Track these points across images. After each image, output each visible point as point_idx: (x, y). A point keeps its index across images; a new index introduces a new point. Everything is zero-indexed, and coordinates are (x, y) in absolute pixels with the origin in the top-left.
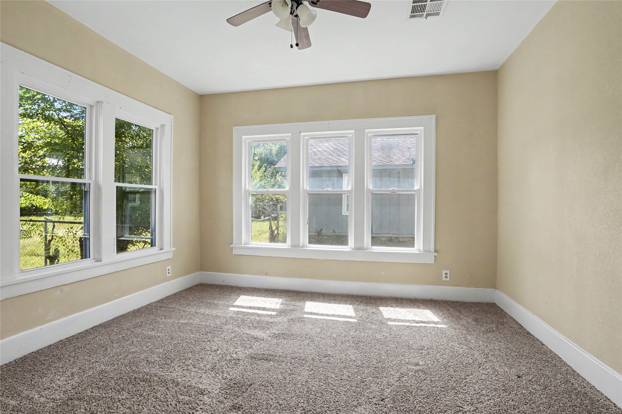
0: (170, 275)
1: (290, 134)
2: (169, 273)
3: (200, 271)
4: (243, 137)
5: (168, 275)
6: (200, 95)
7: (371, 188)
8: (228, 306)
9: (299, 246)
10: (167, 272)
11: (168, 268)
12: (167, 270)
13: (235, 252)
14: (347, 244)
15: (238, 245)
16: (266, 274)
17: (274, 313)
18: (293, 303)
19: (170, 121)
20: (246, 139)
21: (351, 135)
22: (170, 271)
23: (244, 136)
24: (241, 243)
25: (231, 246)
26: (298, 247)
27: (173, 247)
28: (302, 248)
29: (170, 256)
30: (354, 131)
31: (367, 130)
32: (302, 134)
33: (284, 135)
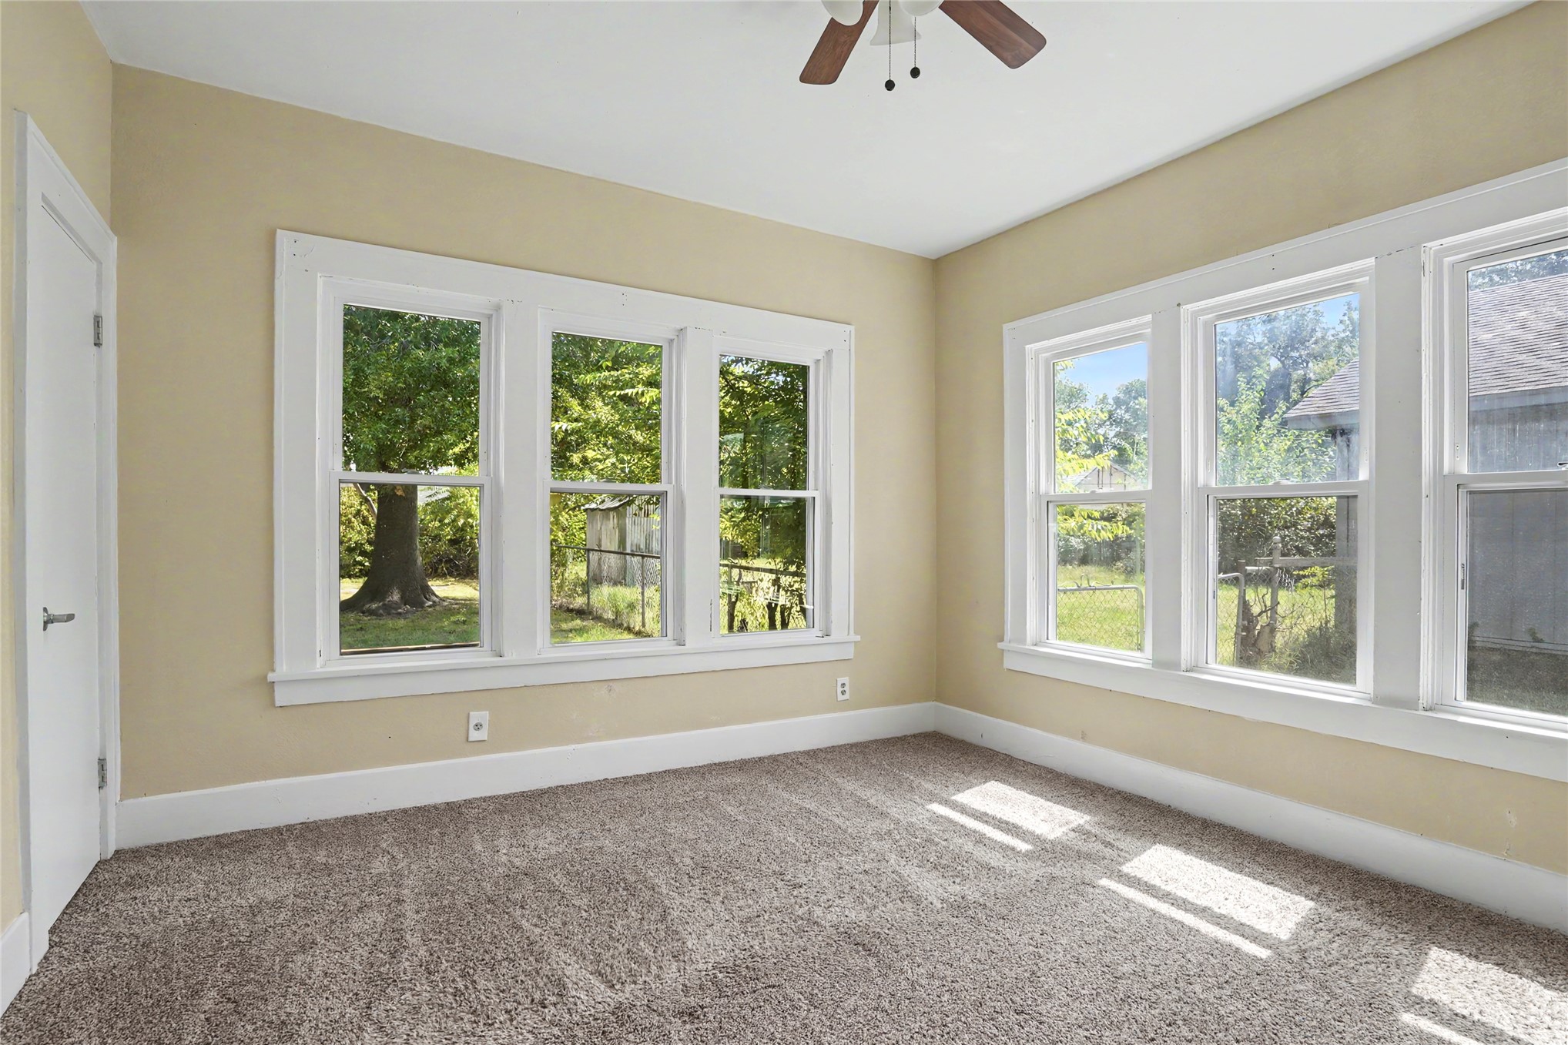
0: (847, 696)
1: (1149, 318)
2: (843, 693)
3: (936, 700)
4: (1027, 346)
5: (841, 697)
6: (933, 258)
7: (1464, 469)
8: (933, 798)
9: (1176, 665)
10: (840, 689)
11: (841, 681)
12: (839, 685)
13: (1009, 663)
14: (1351, 679)
15: (1015, 646)
16: (1084, 737)
17: (1023, 846)
18: (1111, 837)
19: (848, 341)
20: (1037, 353)
21: (1368, 278)
22: (847, 688)
23: (1032, 345)
24: (1023, 641)
25: (1000, 645)
26: (1177, 670)
27: (856, 633)
28: (1187, 674)
29: (849, 653)
30: (1373, 259)
31: (1434, 245)
32: (1189, 308)
33: (1134, 321)
